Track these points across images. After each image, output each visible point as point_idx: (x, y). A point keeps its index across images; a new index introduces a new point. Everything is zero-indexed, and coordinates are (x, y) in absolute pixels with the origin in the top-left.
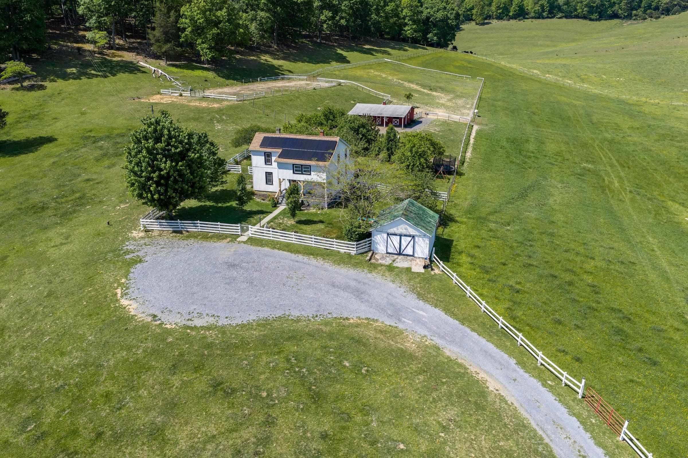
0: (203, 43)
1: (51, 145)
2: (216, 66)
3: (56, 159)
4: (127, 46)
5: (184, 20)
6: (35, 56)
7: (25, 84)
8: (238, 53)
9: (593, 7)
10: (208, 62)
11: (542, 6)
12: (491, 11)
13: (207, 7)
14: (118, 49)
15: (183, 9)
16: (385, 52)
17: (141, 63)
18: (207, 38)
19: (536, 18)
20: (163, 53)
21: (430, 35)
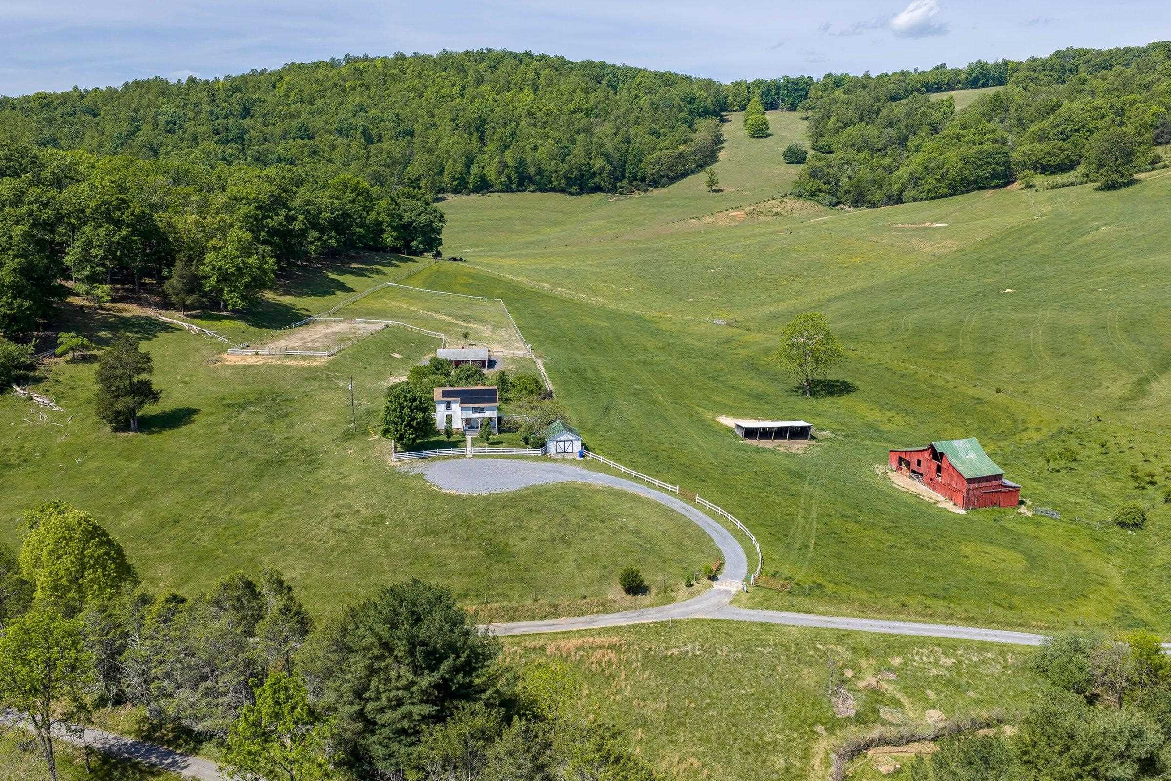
0: (231, 292)
2: (234, 313)
7: (76, 355)
9: (572, 178)
11: (509, 177)
12: (444, 182)
15: (209, 258)
17: (163, 318)
19: (503, 192)
21: (414, 243)
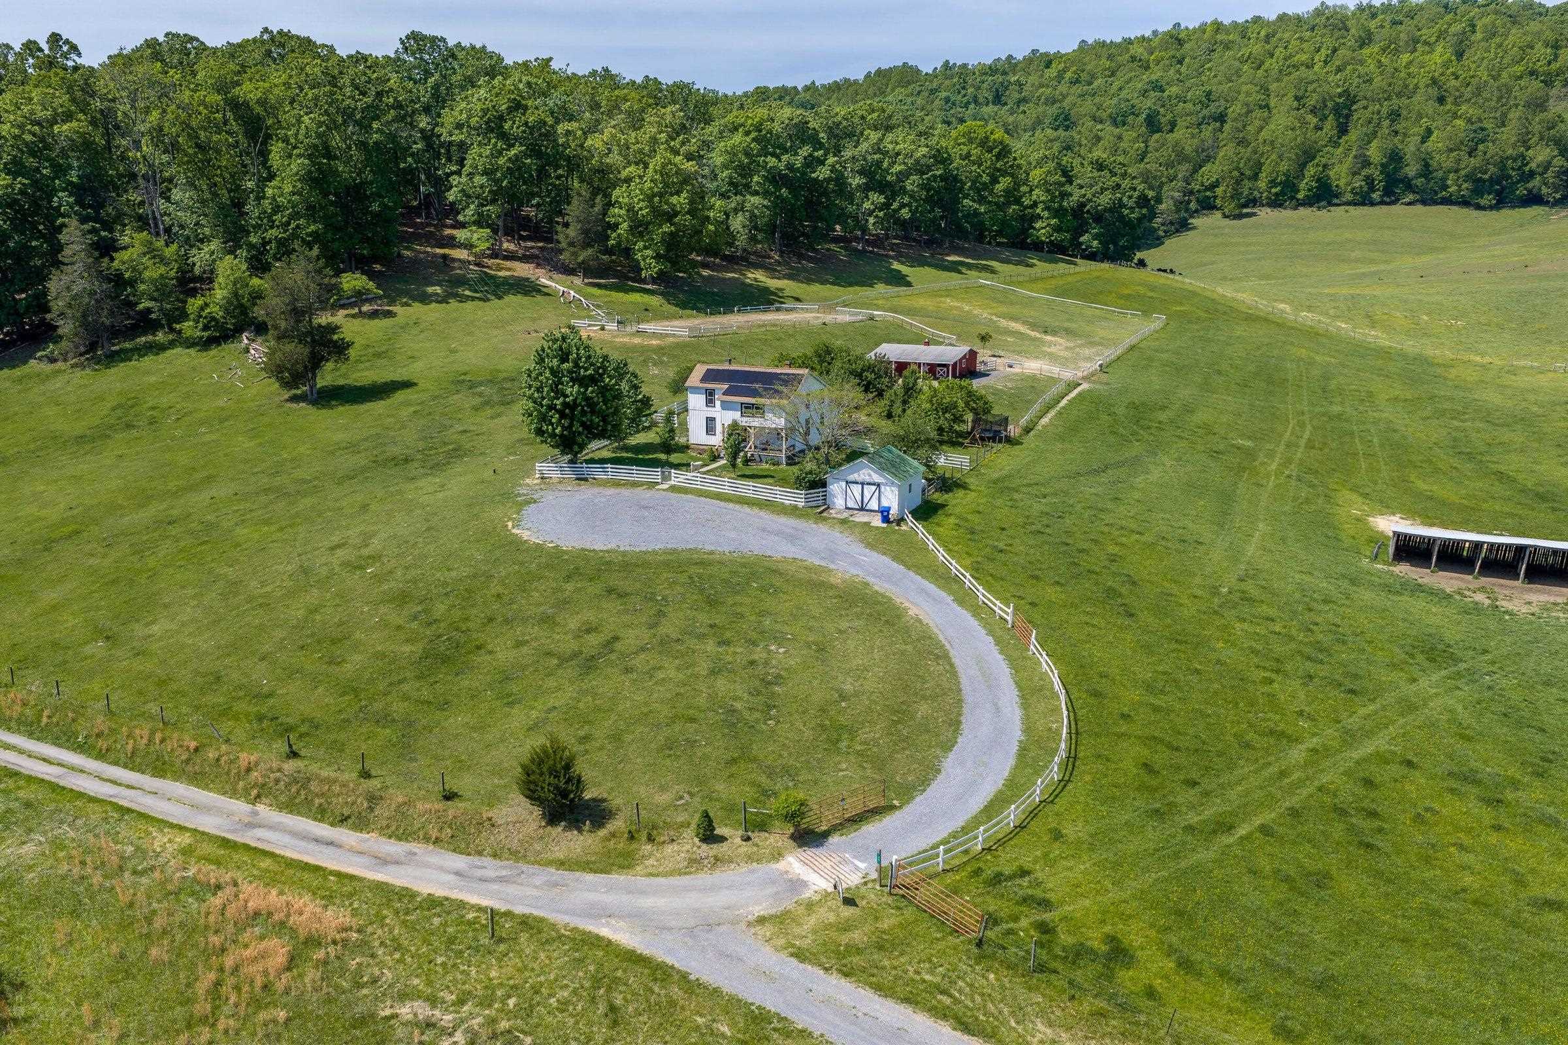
0: (646, 248)
1: (409, 391)
2: (666, 287)
3: (419, 408)
4: (521, 252)
5: (616, 210)
6: (377, 267)
7: (365, 308)
8: (705, 266)
9: (1484, 181)
10: (654, 281)
12: (1258, 189)
13: (656, 190)
14: (506, 258)
15: (616, 193)
16: (986, 269)
17: (543, 280)
18: (653, 239)
19: (1355, 204)
20: (580, 264)
